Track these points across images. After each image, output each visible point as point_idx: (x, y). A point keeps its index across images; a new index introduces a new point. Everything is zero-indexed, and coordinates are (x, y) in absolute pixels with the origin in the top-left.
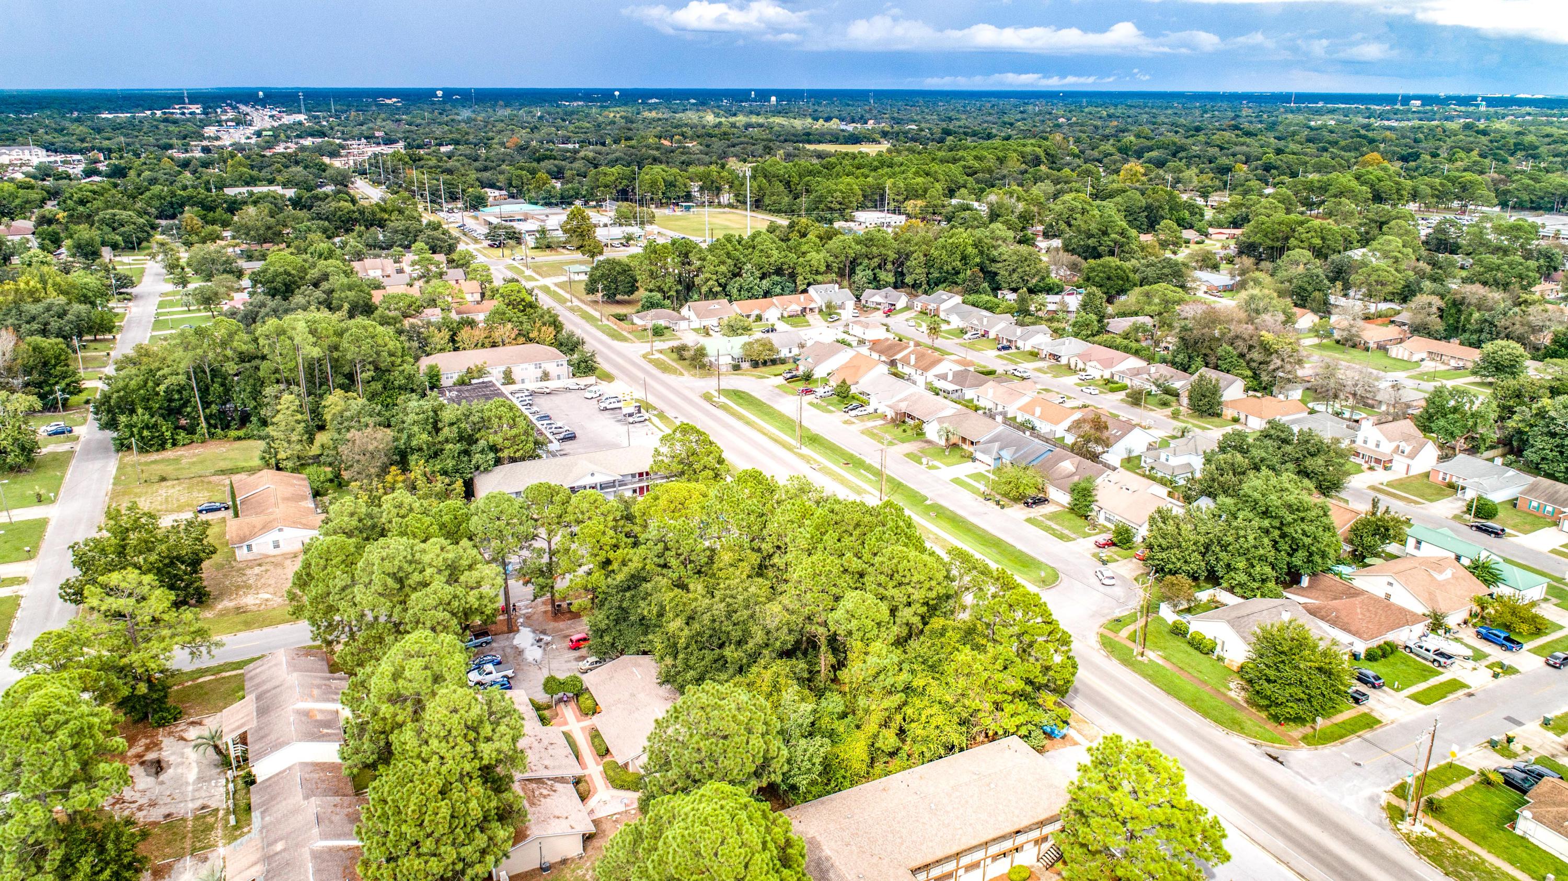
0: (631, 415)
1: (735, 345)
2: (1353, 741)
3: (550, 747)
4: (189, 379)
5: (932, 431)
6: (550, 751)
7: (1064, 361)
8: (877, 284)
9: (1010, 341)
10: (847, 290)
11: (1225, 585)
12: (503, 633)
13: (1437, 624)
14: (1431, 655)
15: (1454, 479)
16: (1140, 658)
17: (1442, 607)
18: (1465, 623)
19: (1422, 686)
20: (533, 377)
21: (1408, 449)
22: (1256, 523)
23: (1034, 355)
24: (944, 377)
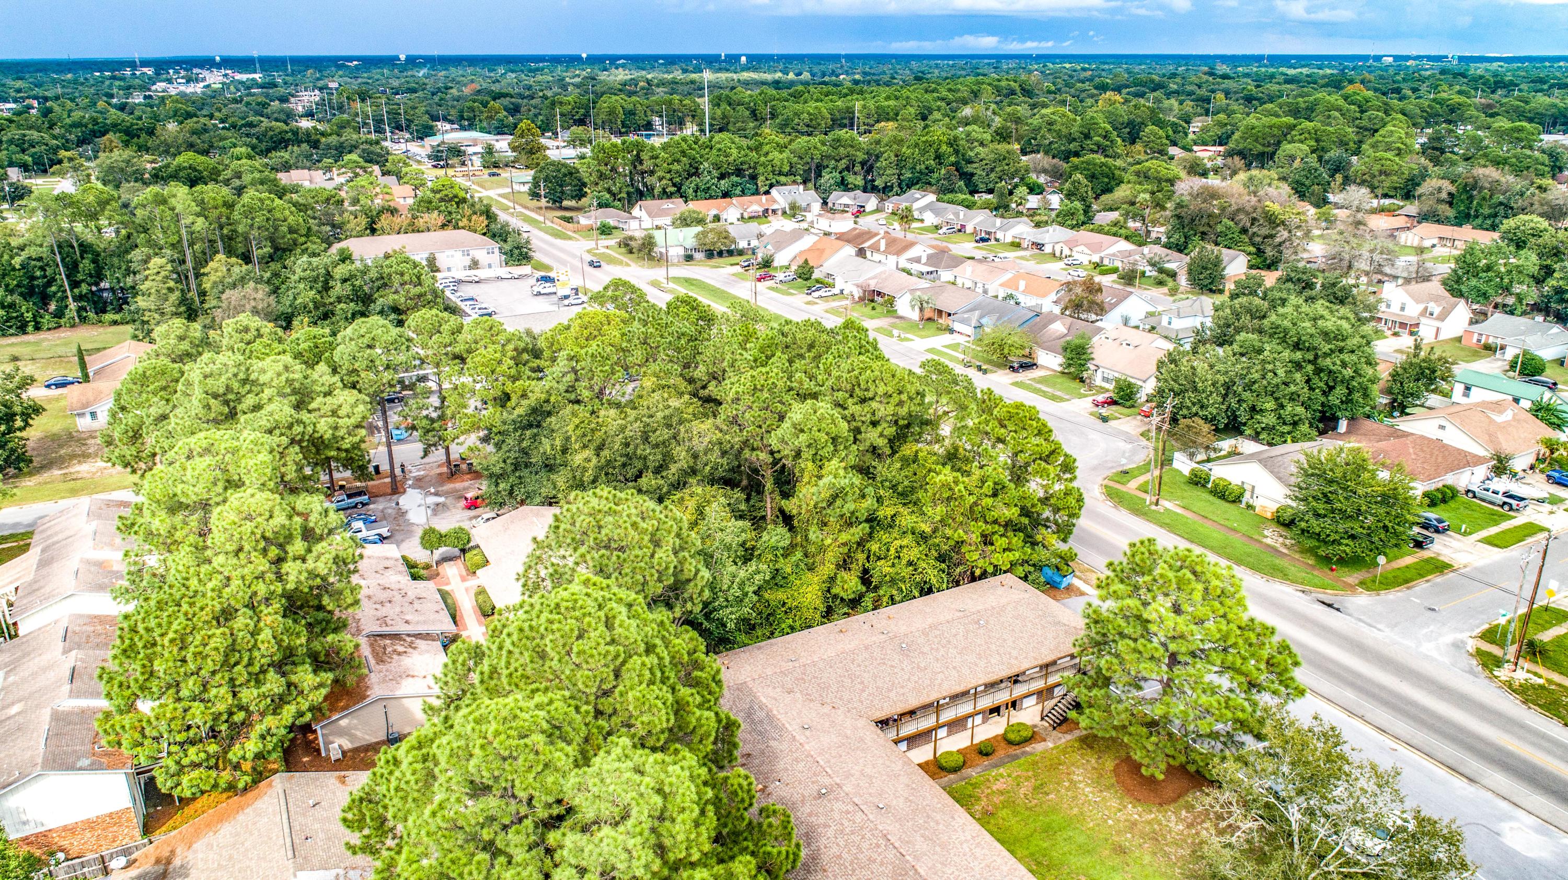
0: (566, 297)
1: (688, 236)
2: (1421, 586)
3: (416, 602)
4: (53, 252)
5: (904, 307)
6: (417, 605)
7: (1048, 249)
8: (844, 185)
9: (989, 233)
10: (813, 192)
11: (1248, 432)
12: (384, 495)
13: (1501, 467)
14: (1500, 498)
15: (1491, 340)
16: (1153, 507)
17: (1507, 447)
18: (1532, 467)
19: (1494, 530)
20: (461, 266)
21: (1437, 310)
22: (1286, 354)
23: (1016, 245)
24: (918, 260)
